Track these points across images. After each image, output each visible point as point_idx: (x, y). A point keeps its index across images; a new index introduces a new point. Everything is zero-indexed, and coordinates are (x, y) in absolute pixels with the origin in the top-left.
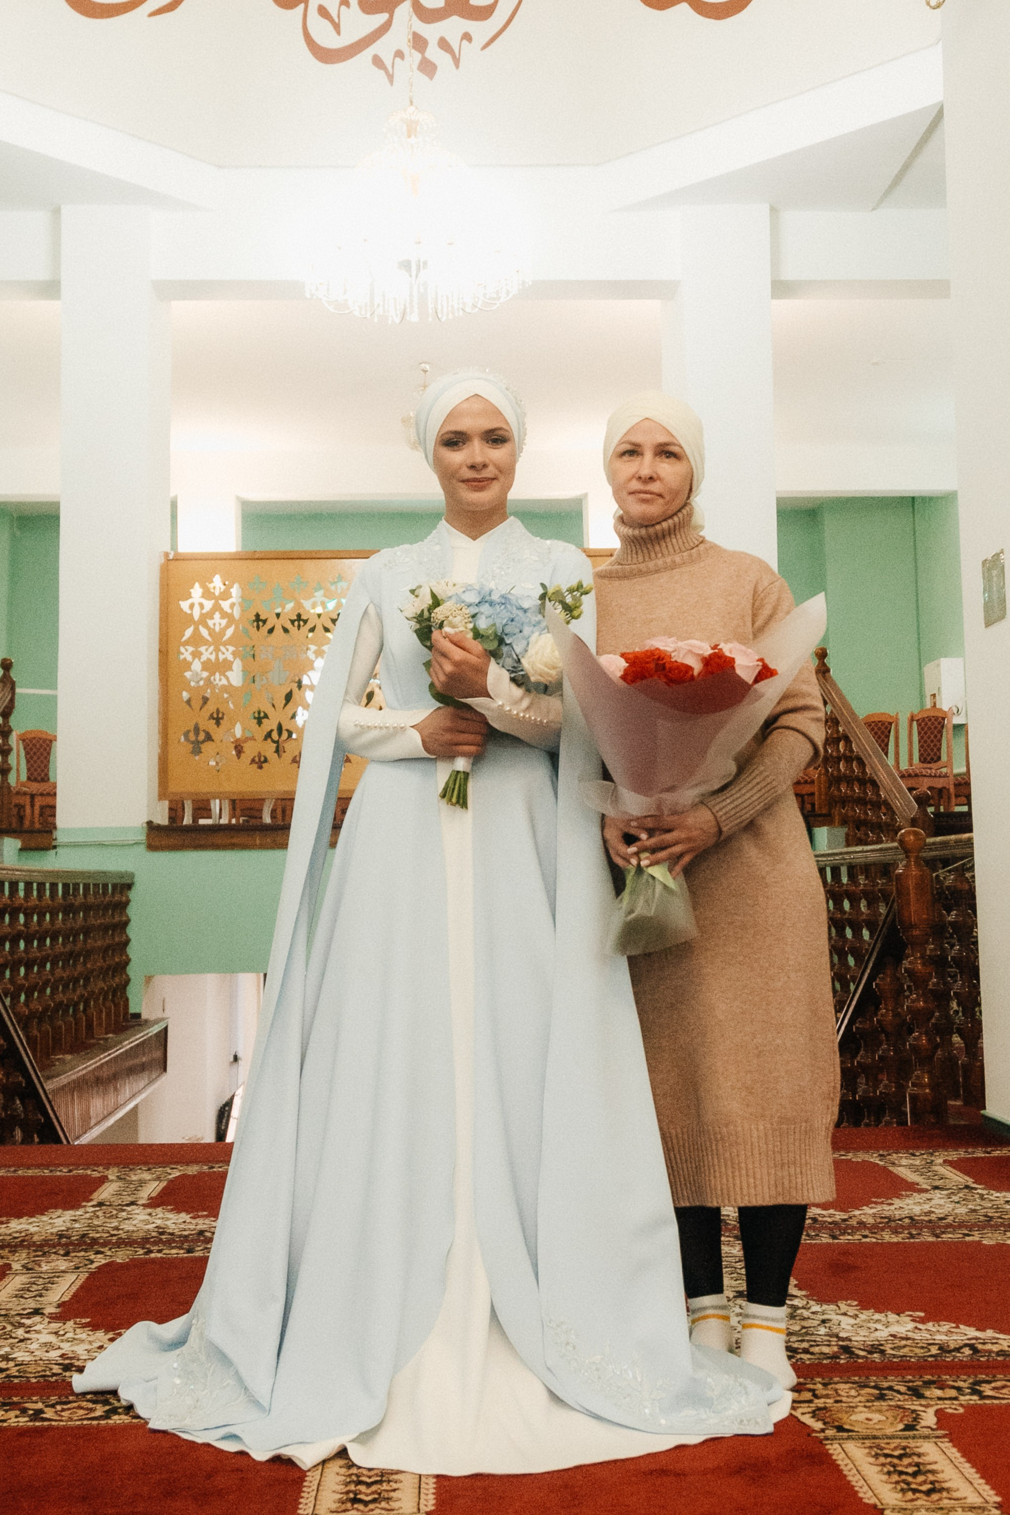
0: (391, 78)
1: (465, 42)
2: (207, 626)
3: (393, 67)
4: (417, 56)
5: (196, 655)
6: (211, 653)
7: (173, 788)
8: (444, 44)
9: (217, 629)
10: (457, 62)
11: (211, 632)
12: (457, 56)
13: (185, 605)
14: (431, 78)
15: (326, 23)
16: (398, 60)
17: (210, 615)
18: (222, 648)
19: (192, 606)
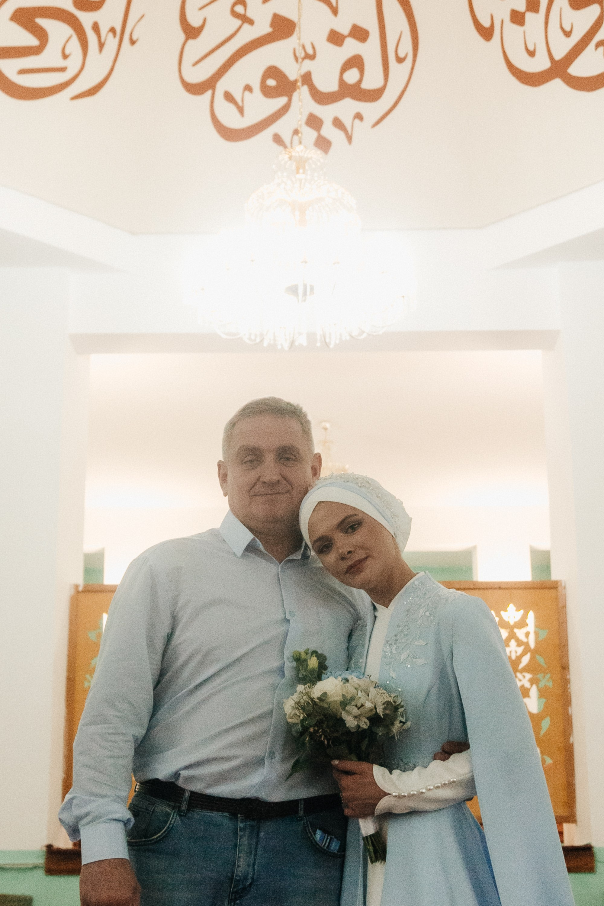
1: (357, 121)
3: (291, 144)
4: (314, 134)
8: (338, 123)
10: (349, 138)
12: (350, 133)
13: (92, 635)
14: (327, 153)
15: (232, 108)
16: (295, 137)
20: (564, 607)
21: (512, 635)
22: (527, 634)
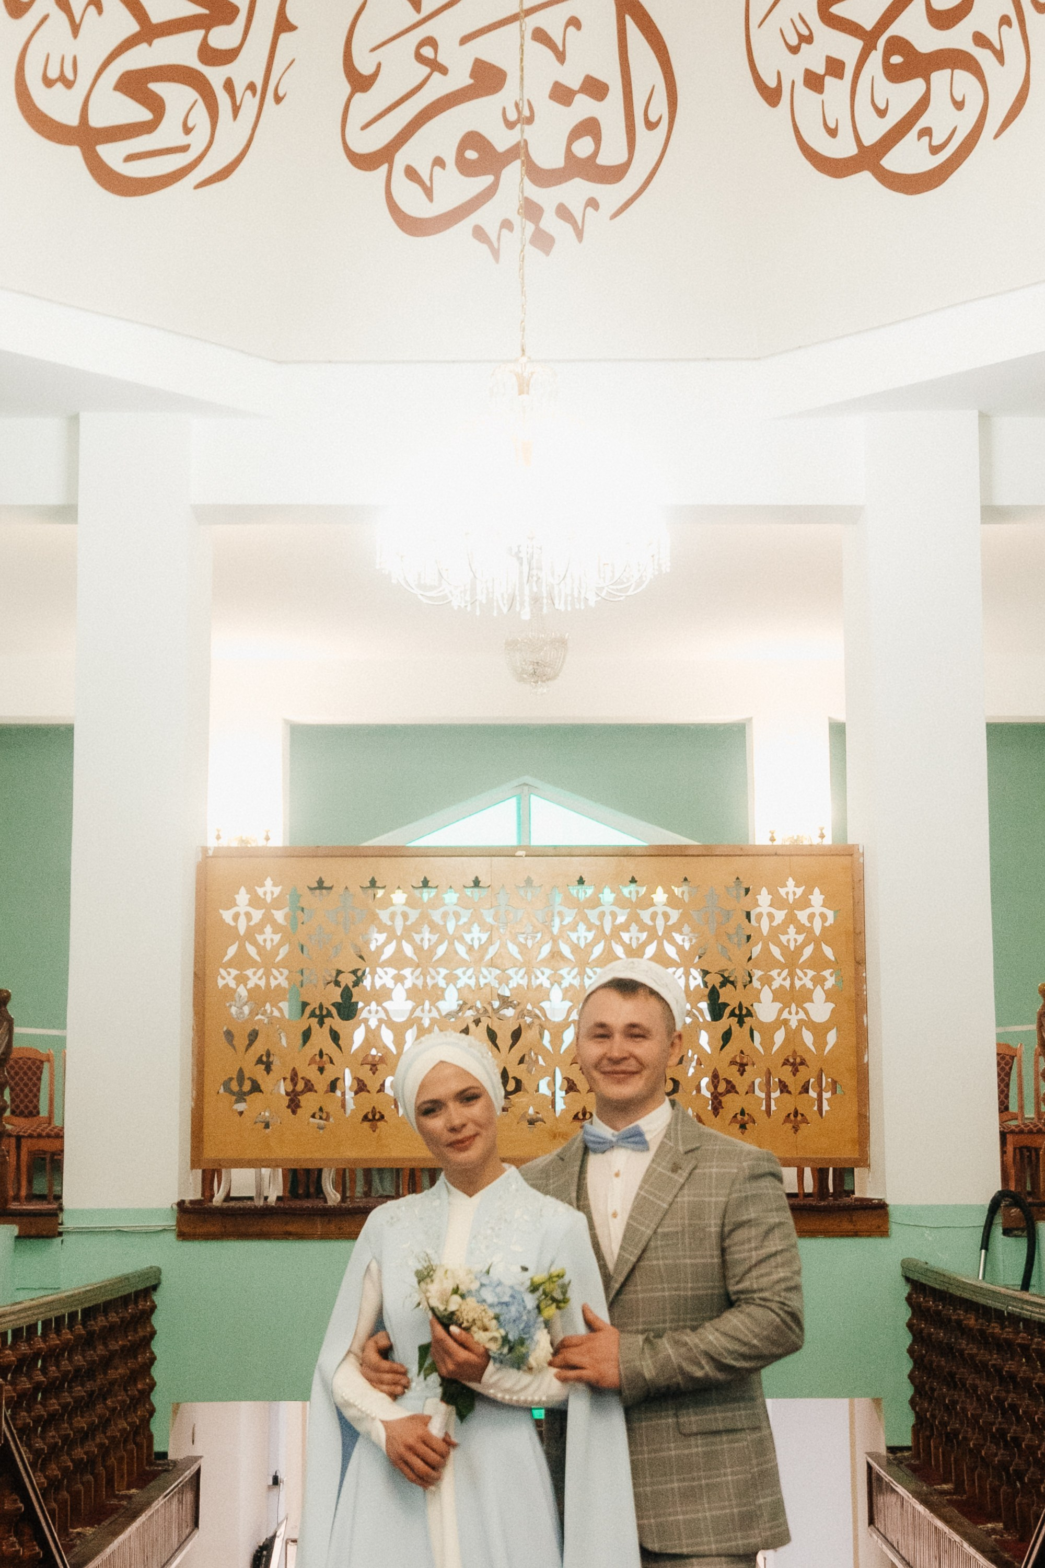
0: (496, 253)
1: (590, 210)
2: (255, 943)
3: (499, 239)
4: (530, 227)
5: (241, 979)
6: (260, 978)
7: (211, 1153)
8: (563, 212)
9: (269, 946)
10: (579, 234)
11: (260, 949)
12: (580, 224)
13: (227, 916)
14: (547, 253)
15: (416, 189)
16: (505, 232)
17: (260, 928)
18: (275, 972)
19: (236, 917)
20: (862, 880)
21: (791, 919)
22: (811, 917)
